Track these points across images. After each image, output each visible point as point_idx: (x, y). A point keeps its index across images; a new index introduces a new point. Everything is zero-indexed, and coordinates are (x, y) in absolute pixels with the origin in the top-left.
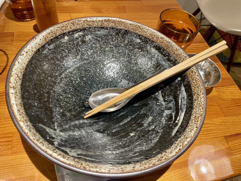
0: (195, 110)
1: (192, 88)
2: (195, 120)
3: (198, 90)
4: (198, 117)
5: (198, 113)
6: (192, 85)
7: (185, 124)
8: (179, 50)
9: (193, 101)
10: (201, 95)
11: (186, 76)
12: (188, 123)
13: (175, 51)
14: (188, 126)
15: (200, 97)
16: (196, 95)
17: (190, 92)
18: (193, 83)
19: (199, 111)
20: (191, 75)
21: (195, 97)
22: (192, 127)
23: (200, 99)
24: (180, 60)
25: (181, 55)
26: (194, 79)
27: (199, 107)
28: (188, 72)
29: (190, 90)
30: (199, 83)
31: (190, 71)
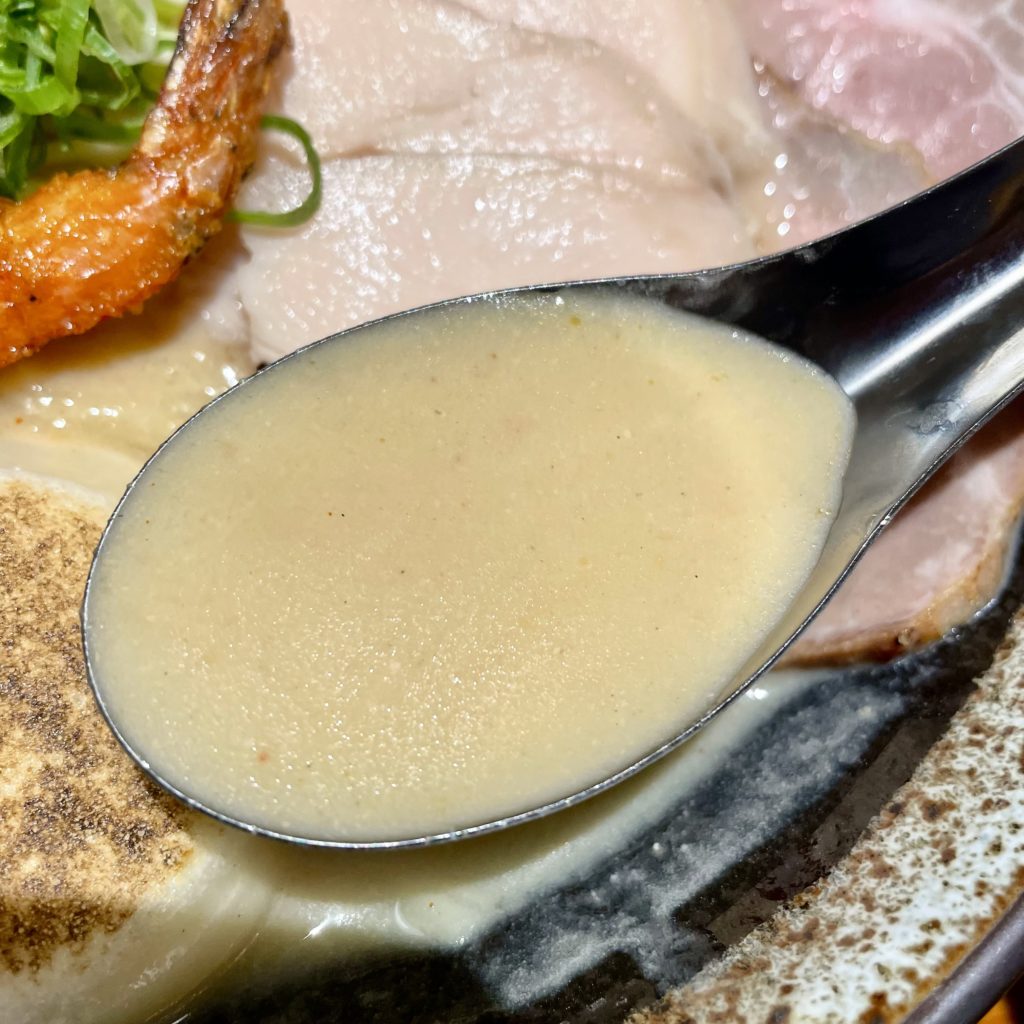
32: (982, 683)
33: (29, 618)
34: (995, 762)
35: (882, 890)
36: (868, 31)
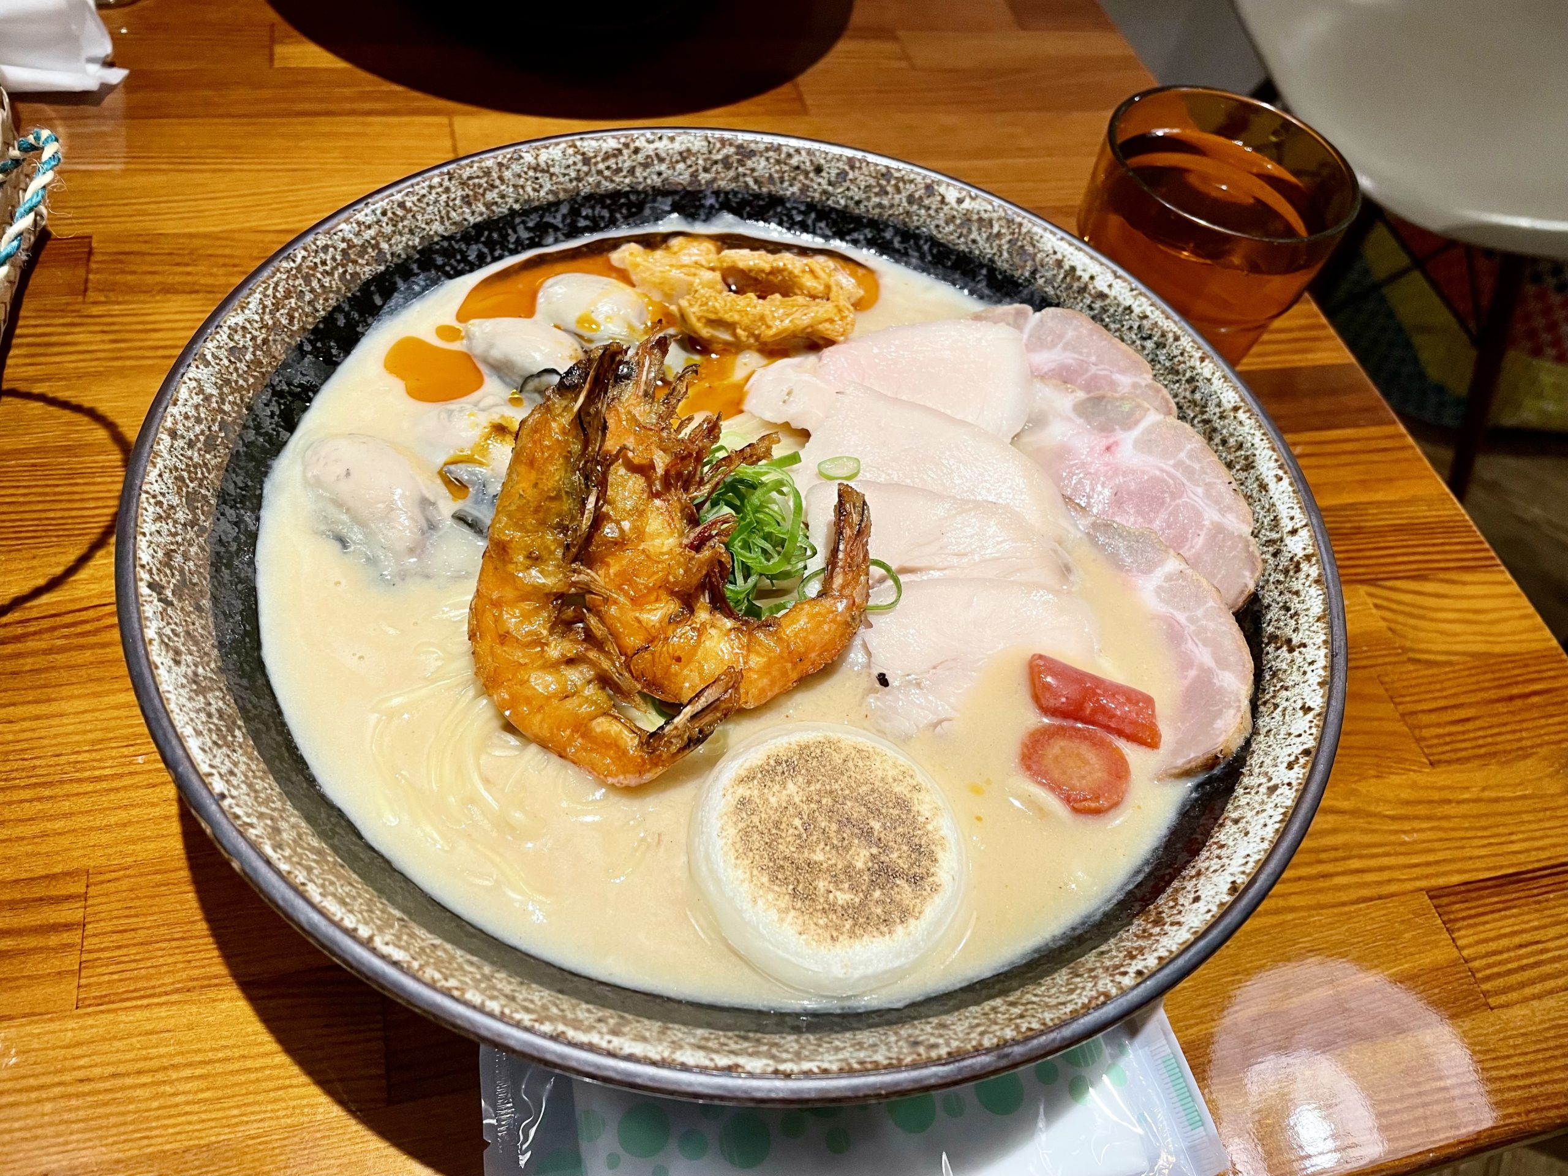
0: (437, 227)
1: (322, 313)
2: (483, 195)
3: (321, 269)
4: (463, 184)
5: (444, 197)
6: (310, 320)
7: (521, 228)
8: (160, 498)
9: (388, 267)
10: (343, 240)
11: (273, 387)
12: (512, 213)
13: (175, 522)
14: (526, 201)
15: (358, 234)
16: (350, 268)
17: (347, 315)
18: (291, 319)
19: (432, 197)
20: (254, 354)
21: (367, 269)
22: (521, 181)
23: (368, 234)
24: (205, 464)
25: (176, 469)
26: (270, 322)
27: (409, 216)
28: (246, 380)
29: (341, 322)
30: (282, 284)
31: (236, 369)
32: (1243, 771)
33: (847, 792)
34: (1256, 797)
35: (1223, 852)
36: (1116, 471)
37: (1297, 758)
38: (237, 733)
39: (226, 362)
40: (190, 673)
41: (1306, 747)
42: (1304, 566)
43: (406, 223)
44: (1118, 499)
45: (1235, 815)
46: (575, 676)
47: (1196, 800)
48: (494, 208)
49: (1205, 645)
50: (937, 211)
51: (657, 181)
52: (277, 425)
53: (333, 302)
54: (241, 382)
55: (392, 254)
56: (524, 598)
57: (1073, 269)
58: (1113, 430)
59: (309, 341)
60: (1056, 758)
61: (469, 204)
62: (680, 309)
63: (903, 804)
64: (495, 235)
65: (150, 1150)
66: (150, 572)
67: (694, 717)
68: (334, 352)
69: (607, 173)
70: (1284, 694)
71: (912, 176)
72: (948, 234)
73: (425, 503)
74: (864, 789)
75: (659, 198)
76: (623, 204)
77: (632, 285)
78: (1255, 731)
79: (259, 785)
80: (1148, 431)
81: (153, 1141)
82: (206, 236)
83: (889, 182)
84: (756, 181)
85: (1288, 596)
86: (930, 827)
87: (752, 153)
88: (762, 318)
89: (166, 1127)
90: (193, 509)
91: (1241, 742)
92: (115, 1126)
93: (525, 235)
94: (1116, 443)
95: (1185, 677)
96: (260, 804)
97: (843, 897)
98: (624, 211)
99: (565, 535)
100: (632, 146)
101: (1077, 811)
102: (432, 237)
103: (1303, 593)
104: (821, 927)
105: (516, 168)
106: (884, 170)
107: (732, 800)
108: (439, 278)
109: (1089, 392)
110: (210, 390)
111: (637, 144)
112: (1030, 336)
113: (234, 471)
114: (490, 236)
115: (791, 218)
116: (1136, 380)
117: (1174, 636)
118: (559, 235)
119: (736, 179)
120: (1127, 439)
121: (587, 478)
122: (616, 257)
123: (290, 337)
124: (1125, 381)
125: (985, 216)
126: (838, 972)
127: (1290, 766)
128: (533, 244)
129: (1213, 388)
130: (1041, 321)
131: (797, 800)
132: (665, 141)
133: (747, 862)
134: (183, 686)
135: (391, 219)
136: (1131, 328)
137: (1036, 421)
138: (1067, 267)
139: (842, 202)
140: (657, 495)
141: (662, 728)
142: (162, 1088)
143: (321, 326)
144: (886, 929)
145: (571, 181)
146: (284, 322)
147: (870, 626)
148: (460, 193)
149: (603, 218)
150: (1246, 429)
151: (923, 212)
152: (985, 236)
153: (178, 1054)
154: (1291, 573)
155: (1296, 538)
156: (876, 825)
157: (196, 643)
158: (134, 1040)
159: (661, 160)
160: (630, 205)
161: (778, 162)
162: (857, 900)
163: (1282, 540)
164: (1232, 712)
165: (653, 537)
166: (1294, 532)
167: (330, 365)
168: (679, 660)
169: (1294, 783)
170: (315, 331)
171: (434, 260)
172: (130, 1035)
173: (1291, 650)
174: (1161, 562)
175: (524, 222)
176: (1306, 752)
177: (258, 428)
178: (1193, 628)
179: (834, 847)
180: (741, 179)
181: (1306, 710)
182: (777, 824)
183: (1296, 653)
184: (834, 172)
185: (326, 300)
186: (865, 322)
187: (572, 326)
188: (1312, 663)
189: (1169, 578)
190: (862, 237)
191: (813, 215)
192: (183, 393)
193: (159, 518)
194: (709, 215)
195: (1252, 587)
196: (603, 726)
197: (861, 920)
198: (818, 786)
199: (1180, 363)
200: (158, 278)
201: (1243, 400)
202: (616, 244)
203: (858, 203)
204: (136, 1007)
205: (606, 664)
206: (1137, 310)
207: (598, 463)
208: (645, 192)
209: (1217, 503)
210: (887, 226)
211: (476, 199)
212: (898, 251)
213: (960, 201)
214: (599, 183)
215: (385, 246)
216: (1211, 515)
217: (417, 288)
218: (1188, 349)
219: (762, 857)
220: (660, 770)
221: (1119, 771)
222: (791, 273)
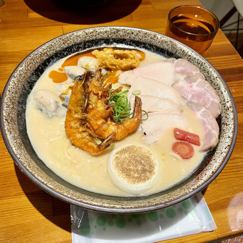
0: (58, 49)
1: (37, 67)
2: (67, 42)
3: (36, 58)
4: (63, 40)
5: (59, 43)
6: (34, 68)
7: (74, 48)
8: (7, 103)
9: (49, 57)
10: (40, 52)
11: (28, 81)
12: (73, 45)
13: (10, 108)
14: (75, 43)
15: (43, 51)
16: (42, 58)
17: (41, 67)
18: (31, 68)
19: (57, 43)
20: (24, 75)
21: (45, 58)
22: (74, 39)
23: (45, 51)
24: (15, 97)
25: (10, 98)
26: (27, 69)
27: (53, 47)
28: (23, 80)
29: (40, 68)
30: (29, 61)
31: (21, 78)
32: (216, 150)
33: (137, 155)
34: (219, 155)
35: (212, 166)
36: (192, 91)
37: (227, 147)
38: (22, 147)
39: (19, 77)
40: (13, 136)
41: (229, 144)
42: (230, 109)
43: (52, 48)
44: (193, 96)
45: (214, 158)
46: (85, 134)
47: (207, 156)
48: (69, 44)
49: (210, 125)
50: (156, 40)
51: (101, 37)
52: (29, 88)
53: (39, 65)
54: (22, 81)
55: (50, 55)
56: (75, 120)
57: (184, 51)
58: (192, 83)
59: (34, 72)
60: (179, 148)
61: (64, 44)
62: (105, 63)
63: (148, 157)
64: (69, 50)
65: (10, 225)
66: (6, 117)
67: (107, 141)
68: (39, 74)
69: (91, 36)
70: (225, 134)
71: (151, 33)
72: (159, 45)
73: (57, 102)
74: (140, 155)
75: (101, 41)
76: (94, 42)
77: (96, 58)
78: (219, 142)
79: (26, 156)
80: (199, 83)
81: (10, 223)
82: (16, 52)
83: (147, 35)
84: (120, 36)
85: (226, 115)
86: (153, 162)
87: (119, 31)
88: (121, 63)
89: (12, 221)
90: (13, 105)
91: (216, 144)
92: (3, 221)
93: (75, 49)
94: (192, 85)
95: (206, 132)
96: (26, 160)
97: (136, 175)
98: (95, 44)
99: (82, 108)
100: (96, 31)
101: (183, 158)
102: (57, 51)
103: (229, 114)
104: (132, 181)
105: (73, 36)
106: (146, 33)
107: (115, 157)
108: (59, 59)
109: (187, 75)
110: (16, 82)
111: (97, 30)
112: (175, 64)
113: (21, 98)
114: (68, 50)
115: (127, 43)
116: (196, 72)
117: (204, 123)
118: (82, 49)
119: (116, 36)
120: (195, 85)
121: (85, 97)
122: (93, 53)
123: (31, 72)
124: (194, 73)
125: (166, 41)
126: (135, 189)
127: (225, 149)
128: (77, 51)
129: (212, 73)
130: (178, 61)
131: (127, 157)
132: (102, 29)
133: (117, 169)
134: (12, 138)
135: (49, 48)
136: (196, 62)
137: (177, 82)
138: (183, 50)
139: (138, 39)
140: (100, 99)
141: (101, 144)
142: (12, 214)
143: (37, 69)
144: (144, 181)
145: (84, 38)
146: (30, 69)
147: (142, 123)
148: (62, 42)
149: (90, 45)
150: (219, 81)
151: (154, 40)
152: (166, 45)
153: (14, 207)
154: (227, 110)
155: (228, 103)
156: (143, 162)
157: (14, 130)
158: (6, 205)
159: (101, 33)
160: (95, 42)
161: (125, 32)
162: (139, 176)
163: (225, 104)
164: (215, 138)
165: (99, 107)
166: (228, 102)
167: (38, 76)
168: (104, 131)
169: (226, 152)
170: (36, 70)
171: (58, 55)
172: (6, 204)
173: (227, 126)
174: (201, 109)
175: (75, 47)
176: (229, 146)
177: (25, 89)
178: (207, 122)
179: (135, 166)
180: (117, 36)
181: (229, 137)
182: (123, 162)
183: (228, 126)
184: (136, 34)
185: (37, 64)
186: (142, 63)
187: (85, 67)
188: (231, 128)
189: (203, 112)
190: (142, 46)
191: (132, 42)
192: (11, 83)
193: (7, 107)
194: (112, 43)
195: (219, 113)
196: (90, 144)
197: (140, 180)
198: (131, 154)
199: (205, 69)
200: (7, 61)
201: (218, 76)
202: (93, 50)
203: (141, 39)
204: (7, 199)
205: (90, 132)
206: (197, 58)
207: (88, 94)
208: (99, 40)
209: (213, 97)
210: (146, 44)
211: (66, 43)
212: (149, 49)
213: (161, 38)
214: (89, 38)
215: (48, 53)
216: (211, 99)
217: (55, 61)
218: (207, 66)
219: (120, 168)
220: (101, 152)
221: (192, 150)
222: (127, 54)
